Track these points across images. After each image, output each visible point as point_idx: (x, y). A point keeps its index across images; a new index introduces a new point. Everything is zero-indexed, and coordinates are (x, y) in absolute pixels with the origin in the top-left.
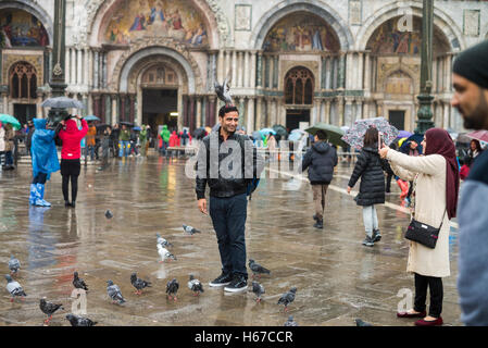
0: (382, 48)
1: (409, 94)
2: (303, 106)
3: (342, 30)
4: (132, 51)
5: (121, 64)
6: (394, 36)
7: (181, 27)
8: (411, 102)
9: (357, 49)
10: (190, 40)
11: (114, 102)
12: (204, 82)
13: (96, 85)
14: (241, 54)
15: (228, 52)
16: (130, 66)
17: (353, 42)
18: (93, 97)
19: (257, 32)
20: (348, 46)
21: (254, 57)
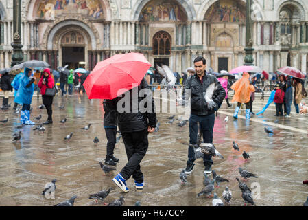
0: (214, 18)
1: (230, 47)
2: (165, 56)
3: (189, 7)
4: (55, 23)
5: (48, 32)
6: (220, 11)
7: (86, 7)
8: (231, 52)
9: (198, 19)
10: (92, 15)
11: (44, 56)
12: (102, 41)
13: (32, 45)
14: (125, 23)
15: (117, 23)
16: (53, 32)
17: (196, 15)
18: (30, 53)
19: (135, 10)
20: (192, 18)
21: (133, 25)
